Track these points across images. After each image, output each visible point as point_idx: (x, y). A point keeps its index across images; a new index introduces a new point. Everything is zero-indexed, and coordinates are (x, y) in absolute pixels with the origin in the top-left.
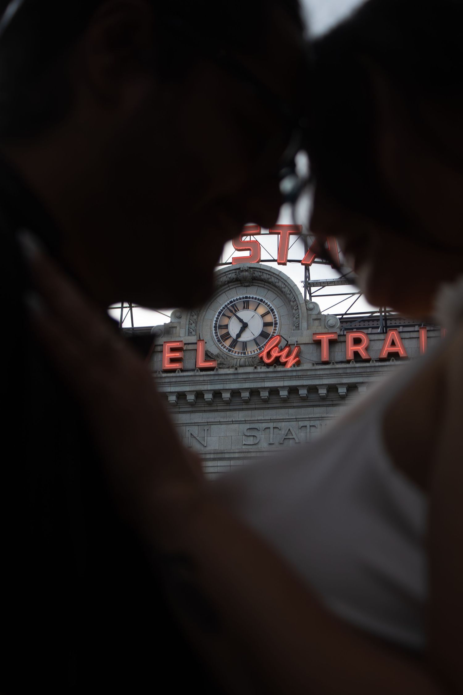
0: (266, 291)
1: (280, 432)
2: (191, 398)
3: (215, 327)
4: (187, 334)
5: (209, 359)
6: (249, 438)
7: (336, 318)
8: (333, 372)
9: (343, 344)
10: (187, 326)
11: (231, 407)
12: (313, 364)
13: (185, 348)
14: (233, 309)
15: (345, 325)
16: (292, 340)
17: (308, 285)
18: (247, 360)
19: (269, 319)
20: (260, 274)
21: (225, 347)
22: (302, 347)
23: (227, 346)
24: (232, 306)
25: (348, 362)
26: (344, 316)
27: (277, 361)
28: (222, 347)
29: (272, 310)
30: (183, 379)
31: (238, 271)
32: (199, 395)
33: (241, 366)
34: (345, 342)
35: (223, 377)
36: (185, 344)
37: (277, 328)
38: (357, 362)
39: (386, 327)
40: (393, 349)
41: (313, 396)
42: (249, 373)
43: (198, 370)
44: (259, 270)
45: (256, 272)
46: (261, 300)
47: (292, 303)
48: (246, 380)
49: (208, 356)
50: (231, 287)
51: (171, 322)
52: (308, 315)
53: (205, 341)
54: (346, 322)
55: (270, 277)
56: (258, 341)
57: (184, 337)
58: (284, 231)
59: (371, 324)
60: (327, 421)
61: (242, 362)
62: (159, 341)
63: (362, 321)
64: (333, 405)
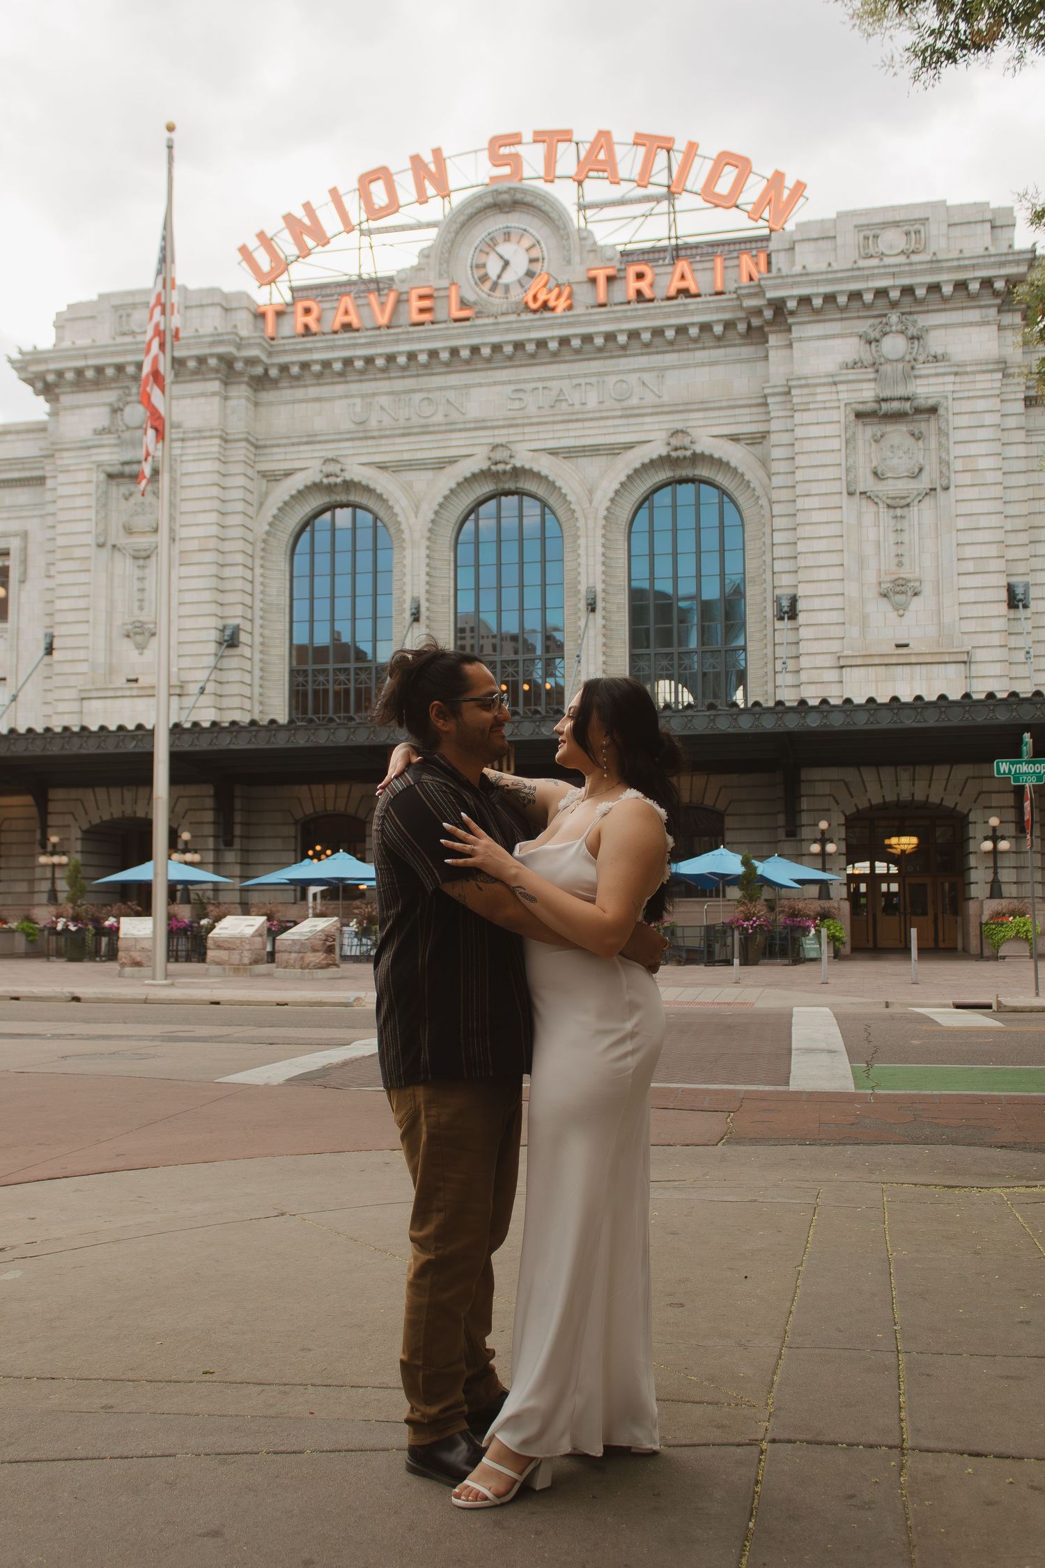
0: (530, 217)
1: (550, 393)
2: (445, 356)
3: (471, 267)
4: (437, 277)
5: (465, 307)
6: (514, 402)
7: (616, 250)
8: (611, 316)
9: (623, 280)
10: (438, 267)
11: (493, 366)
12: (587, 308)
13: (435, 295)
14: (491, 243)
15: (625, 258)
16: (563, 279)
17: (582, 207)
18: (509, 306)
19: (535, 253)
20: (523, 196)
21: (483, 291)
22: (575, 287)
23: (486, 290)
24: (491, 239)
25: (629, 302)
26: (627, 246)
27: (545, 306)
28: (480, 292)
29: (538, 242)
30: (433, 334)
31: (496, 194)
32: (454, 352)
33: (503, 314)
34: (625, 278)
35: (481, 329)
36: (436, 289)
37: (545, 265)
38: (638, 302)
39: (678, 257)
40: (683, 285)
41: (587, 347)
42: (511, 322)
43: (451, 321)
44: (522, 191)
45: (518, 194)
46: (525, 230)
47: (561, 232)
48: (507, 331)
49: (464, 304)
50: (489, 215)
51: (418, 264)
52: (582, 247)
53: (460, 284)
54: (628, 254)
55: (536, 200)
56: (523, 282)
57: (434, 281)
58: (551, 139)
59: (657, 255)
60: (606, 378)
61: (504, 310)
62: (404, 288)
63: (644, 252)
64: (612, 357)
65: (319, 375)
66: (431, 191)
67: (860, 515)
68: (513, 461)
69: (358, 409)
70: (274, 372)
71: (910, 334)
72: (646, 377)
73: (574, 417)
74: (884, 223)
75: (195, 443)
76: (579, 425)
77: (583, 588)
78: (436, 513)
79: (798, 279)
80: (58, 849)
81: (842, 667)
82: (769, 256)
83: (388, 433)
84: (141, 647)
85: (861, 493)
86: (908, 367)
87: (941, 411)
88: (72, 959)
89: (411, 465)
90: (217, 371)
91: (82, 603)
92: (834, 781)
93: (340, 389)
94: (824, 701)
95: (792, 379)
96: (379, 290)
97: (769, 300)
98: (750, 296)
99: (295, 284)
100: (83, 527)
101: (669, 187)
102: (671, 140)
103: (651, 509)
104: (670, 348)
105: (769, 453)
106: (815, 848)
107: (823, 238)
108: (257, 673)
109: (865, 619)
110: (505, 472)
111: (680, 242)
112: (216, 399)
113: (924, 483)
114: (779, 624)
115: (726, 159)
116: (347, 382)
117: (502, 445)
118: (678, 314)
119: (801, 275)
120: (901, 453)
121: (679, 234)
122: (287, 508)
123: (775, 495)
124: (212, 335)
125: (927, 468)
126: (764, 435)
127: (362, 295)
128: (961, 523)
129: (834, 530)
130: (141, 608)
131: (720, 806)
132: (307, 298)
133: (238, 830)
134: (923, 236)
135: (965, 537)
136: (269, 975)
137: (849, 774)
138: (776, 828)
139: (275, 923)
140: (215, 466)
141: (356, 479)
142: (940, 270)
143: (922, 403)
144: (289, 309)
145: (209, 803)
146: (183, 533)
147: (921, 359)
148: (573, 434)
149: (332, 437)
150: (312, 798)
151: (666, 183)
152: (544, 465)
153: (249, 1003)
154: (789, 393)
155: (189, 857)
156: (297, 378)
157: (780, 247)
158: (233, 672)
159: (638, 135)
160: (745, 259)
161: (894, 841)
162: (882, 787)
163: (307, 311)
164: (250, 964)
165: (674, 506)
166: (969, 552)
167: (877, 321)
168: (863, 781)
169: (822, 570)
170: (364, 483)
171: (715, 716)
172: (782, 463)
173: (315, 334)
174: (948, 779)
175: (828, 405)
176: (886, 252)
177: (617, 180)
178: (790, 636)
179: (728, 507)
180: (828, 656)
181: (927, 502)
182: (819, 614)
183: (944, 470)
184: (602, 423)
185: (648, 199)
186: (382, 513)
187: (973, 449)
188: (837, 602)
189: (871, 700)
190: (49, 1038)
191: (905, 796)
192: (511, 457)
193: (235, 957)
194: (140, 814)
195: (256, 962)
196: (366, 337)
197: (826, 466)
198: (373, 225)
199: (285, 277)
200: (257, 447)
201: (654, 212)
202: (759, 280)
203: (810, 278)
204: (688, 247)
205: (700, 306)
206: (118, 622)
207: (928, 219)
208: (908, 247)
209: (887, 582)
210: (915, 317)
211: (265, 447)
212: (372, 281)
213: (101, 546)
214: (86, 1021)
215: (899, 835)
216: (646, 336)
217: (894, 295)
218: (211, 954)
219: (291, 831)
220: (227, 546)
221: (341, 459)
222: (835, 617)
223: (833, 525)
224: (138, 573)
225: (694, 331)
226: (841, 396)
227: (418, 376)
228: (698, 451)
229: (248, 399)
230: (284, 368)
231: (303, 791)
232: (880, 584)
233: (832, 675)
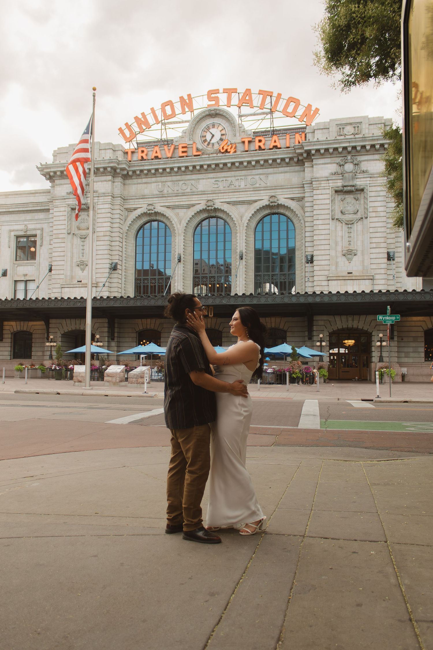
0: (222, 119)
1: (228, 182)
2: (191, 168)
3: (201, 137)
5: (198, 151)
6: (215, 185)
7: (252, 131)
8: (250, 155)
10: (189, 137)
11: (208, 172)
12: (241, 152)
13: (188, 147)
14: (208, 128)
15: (255, 134)
16: (233, 142)
17: (240, 116)
18: (214, 151)
19: (223, 132)
20: (219, 112)
22: (237, 144)
23: (206, 145)
24: (208, 127)
25: (256, 150)
26: (256, 130)
27: (226, 151)
28: (204, 146)
29: (224, 128)
30: (187, 160)
31: (210, 111)
32: (194, 167)
33: (211, 154)
34: (255, 141)
35: (204, 159)
36: (188, 145)
37: (227, 136)
38: (259, 150)
39: (274, 134)
40: (275, 144)
41: (241, 166)
42: (214, 157)
43: (193, 156)
44: (219, 110)
45: (217, 111)
46: (220, 124)
47: (233, 125)
48: (213, 160)
49: (198, 150)
50: (207, 118)
51: (182, 135)
52: (240, 130)
53: (196, 143)
54: (256, 133)
55: (223, 113)
56: (219, 143)
57: (187, 141)
58: (229, 92)
59: (266, 133)
60: (247, 177)
61: (212, 152)
62: (177, 144)
63: (262, 132)
64: (250, 170)
65: (147, 174)
66: (187, 110)
67: (336, 226)
68: (214, 206)
69: (160, 187)
70: (130, 173)
71: (354, 163)
72: (262, 177)
73: (236, 191)
74: (346, 124)
75: (103, 198)
76: (238, 193)
77: (238, 251)
78: (187, 224)
79: (316, 143)
80: (53, 340)
81: (329, 280)
82: (306, 134)
83: (171, 195)
84: (83, 270)
85: (336, 219)
86: (354, 175)
87: (365, 190)
88: (57, 379)
89: (178, 207)
90: (111, 173)
91: (62, 254)
92: (325, 320)
93: (154, 179)
94: (322, 293)
95: (313, 178)
96: (168, 144)
97: (305, 150)
98: (299, 149)
99: (138, 142)
100: (63, 227)
101: (271, 109)
102: (272, 93)
103: (263, 223)
104: (270, 167)
105: (304, 204)
106: (318, 344)
107: (325, 129)
108: (123, 279)
109: (337, 264)
110: (211, 210)
111: (274, 129)
112: (110, 182)
113: (359, 216)
114: (307, 265)
115: (291, 100)
116: (156, 177)
117: (211, 200)
118: (273, 155)
119: (317, 142)
120: (351, 205)
121: (274, 126)
122: (134, 221)
123: (307, 219)
124: (109, 160)
125: (360, 210)
126: (303, 198)
127: (162, 146)
128: (371, 230)
129: (327, 232)
130: (83, 256)
131: (285, 329)
132: (143, 147)
133: (116, 335)
134: (360, 128)
135: (373, 235)
136: (125, 386)
137: (331, 318)
138: (305, 337)
139: (128, 367)
140: (110, 206)
141: (159, 212)
142: (366, 141)
143: (358, 187)
144: (136, 151)
145: (106, 325)
146: (98, 229)
147: (358, 172)
148: (235, 196)
149: (151, 197)
150: (142, 324)
151: (270, 108)
152: (225, 207)
153: (118, 396)
154: (312, 183)
155: (99, 344)
156: (139, 175)
157: (309, 132)
158: (115, 279)
159: (260, 91)
160: (297, 135)
161: (346, 341)
162: (342, 323)
163: (143, 152)
164: (119, 382)
165: (271, 223)
166: (374, 240)
167: (343, 158)
168: (335, 320)
169: (322, 246)
170: (162, 213)
171: (284, 297)
172: (309, 208)
173: (145, 160)
174: (365, 320)
175: (325, 188)
176: (347, 134)
177: (253, 107)
178: (311, 269)
179: (290, 223)
180: (324, 276)
181: (360, 223)
182: (321, 261)
183: (366, 211)
184: (246, 193)
185: (263, 113)
186: (168, 224)
187: (376, 204)
188: (327, 257)
189: (338, 292)
190: (49, 407)
191: (350, 326)
192: (213, 204)
193: (114, 380)
194: (82, 329)
195: (121, 381)
196: (163, 161)
197: (324, 209)
198: (166, 121)
199: (135, 139)
200: (124, 200)
201: (265, 118)
202: (302, 143)
203: (320, 143)
204: (277, 130)
205: (281, 152)
206: (75, 261)
207: (362, 122)
208: (354, 132)
209: (345, 251)
210: (357, 157)
211: (127, 199)
212: (165, 141)
213: (69, 234)
214: (62, 401)
215: (348, 340)
216: (262, 162)
217: (349, 149)
218: (105, 378)
219: (134, 335)
220: (113, 235)
221: (154, 204)
222: (326, 262)
223: (326, 230)
224: (82, 243)
225: (279, 161)
226: (330, 185)
227: (181, 175)
228: (280, 203)
229: (121, 182)
230: (134, 172)
231: (139, 321)
232: (342, 251)
233: (325, 283)
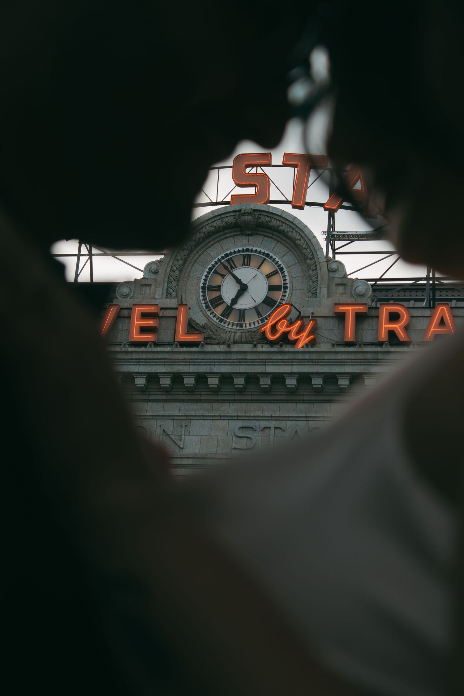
0: (275, 242)
1: (284, 434)
3: (203, 288)
4: (165, 296)
5: (193, 330)
6: (241, 440)
7: (367, 284)
8: (360, 356)
9: (375, 319)
10: (166, 285)
11: (220, 398)
12: (333, 345)
13: (161, 315)
14: (228, 265)
15: (379, 295)
16: (307, 311)
17: (332, 237)
18: (243, 334)
19: (277, 280)
20: (267, 219)
21: (215, 316)
22: (319, 321)
23: (218, 315)
24: (228, 261)
25: (380, 344)
26: (378, 283)
27: (285, 339)
28: (211, 316)
29: (281, 269)
30: (155, 356)
31: (237, 214)
32: (177, 378)
33: (235, 342)
34: (377, 317)
35: (211, 356)
36: (162, 309)
37: (287, 294)
38: (392, 345)
39: (434, 300)
40: (442, 331)
41: (330, 388)
42: (246, 352)
43: (176, 345)
44: (267, 214)
45: (262, 217)
46: (268, 255)
47: (308, 261)
48: (241, 362)
49: (192, 327)
50: (227, 236)
51: (144, 278)
52: (330, 279)
53: (189, 306)
54: (381, 290)
55: (281, 224)
56: (260, 310)
57: (160, 299)
58: (303, 164)
59: (412, 296)
61: (238, 337)
62: (126, 303)
63: (401, 290)
111: (438, 283)
204: (449, 289)
